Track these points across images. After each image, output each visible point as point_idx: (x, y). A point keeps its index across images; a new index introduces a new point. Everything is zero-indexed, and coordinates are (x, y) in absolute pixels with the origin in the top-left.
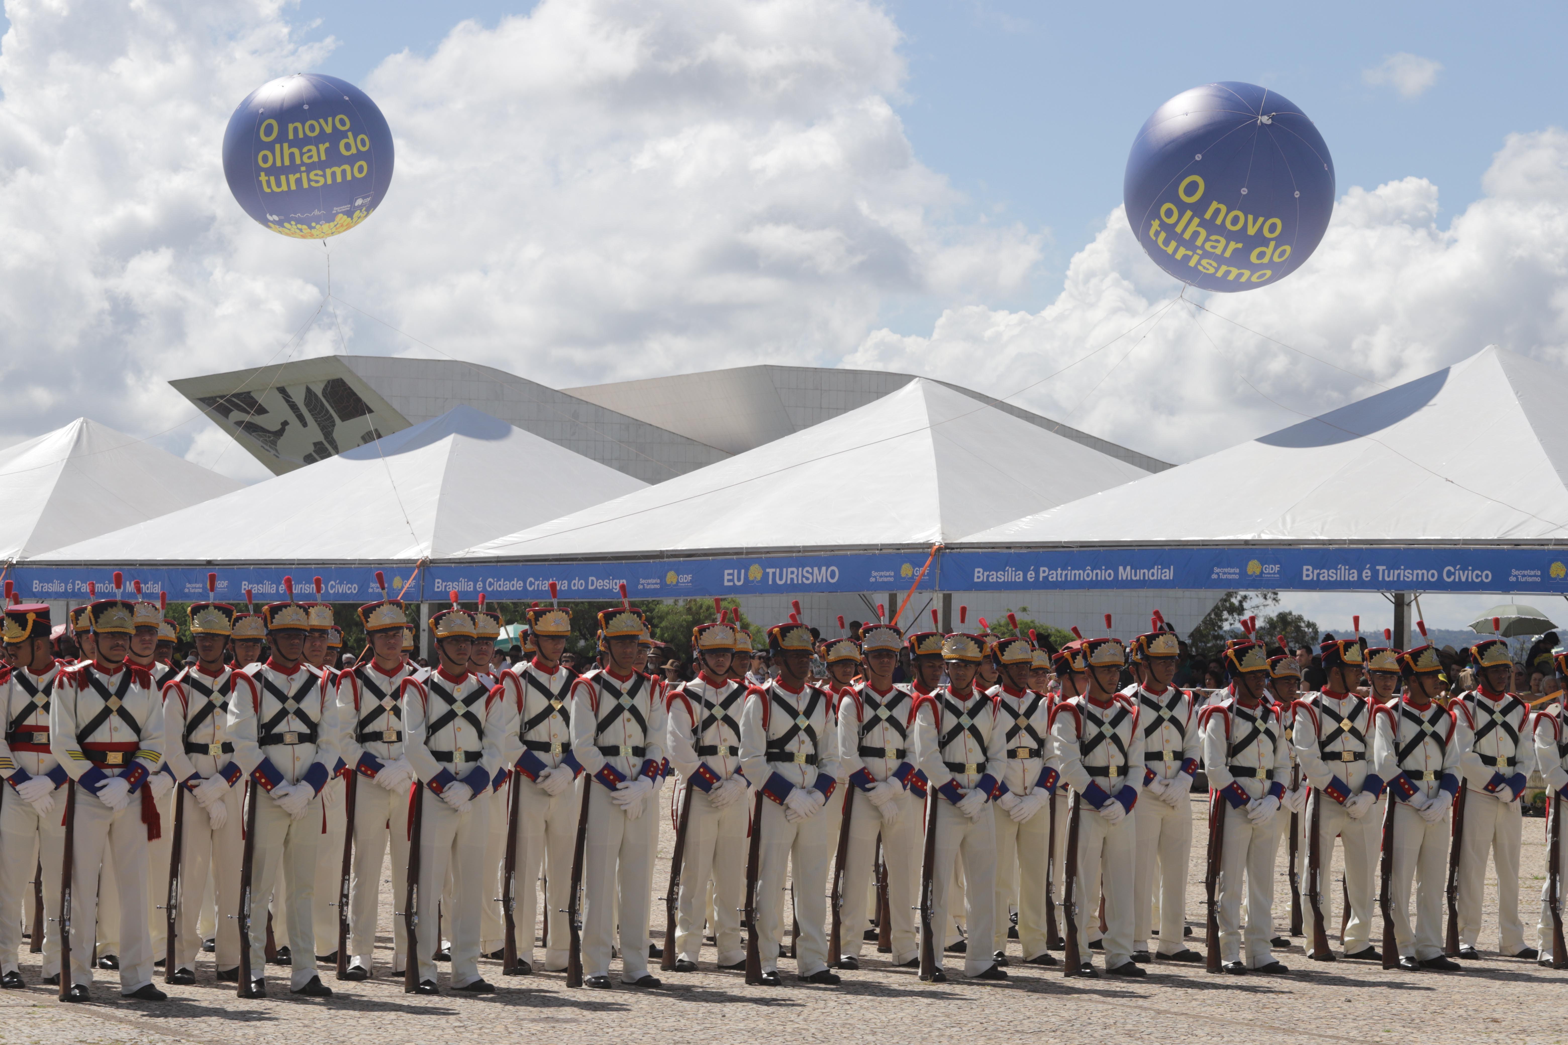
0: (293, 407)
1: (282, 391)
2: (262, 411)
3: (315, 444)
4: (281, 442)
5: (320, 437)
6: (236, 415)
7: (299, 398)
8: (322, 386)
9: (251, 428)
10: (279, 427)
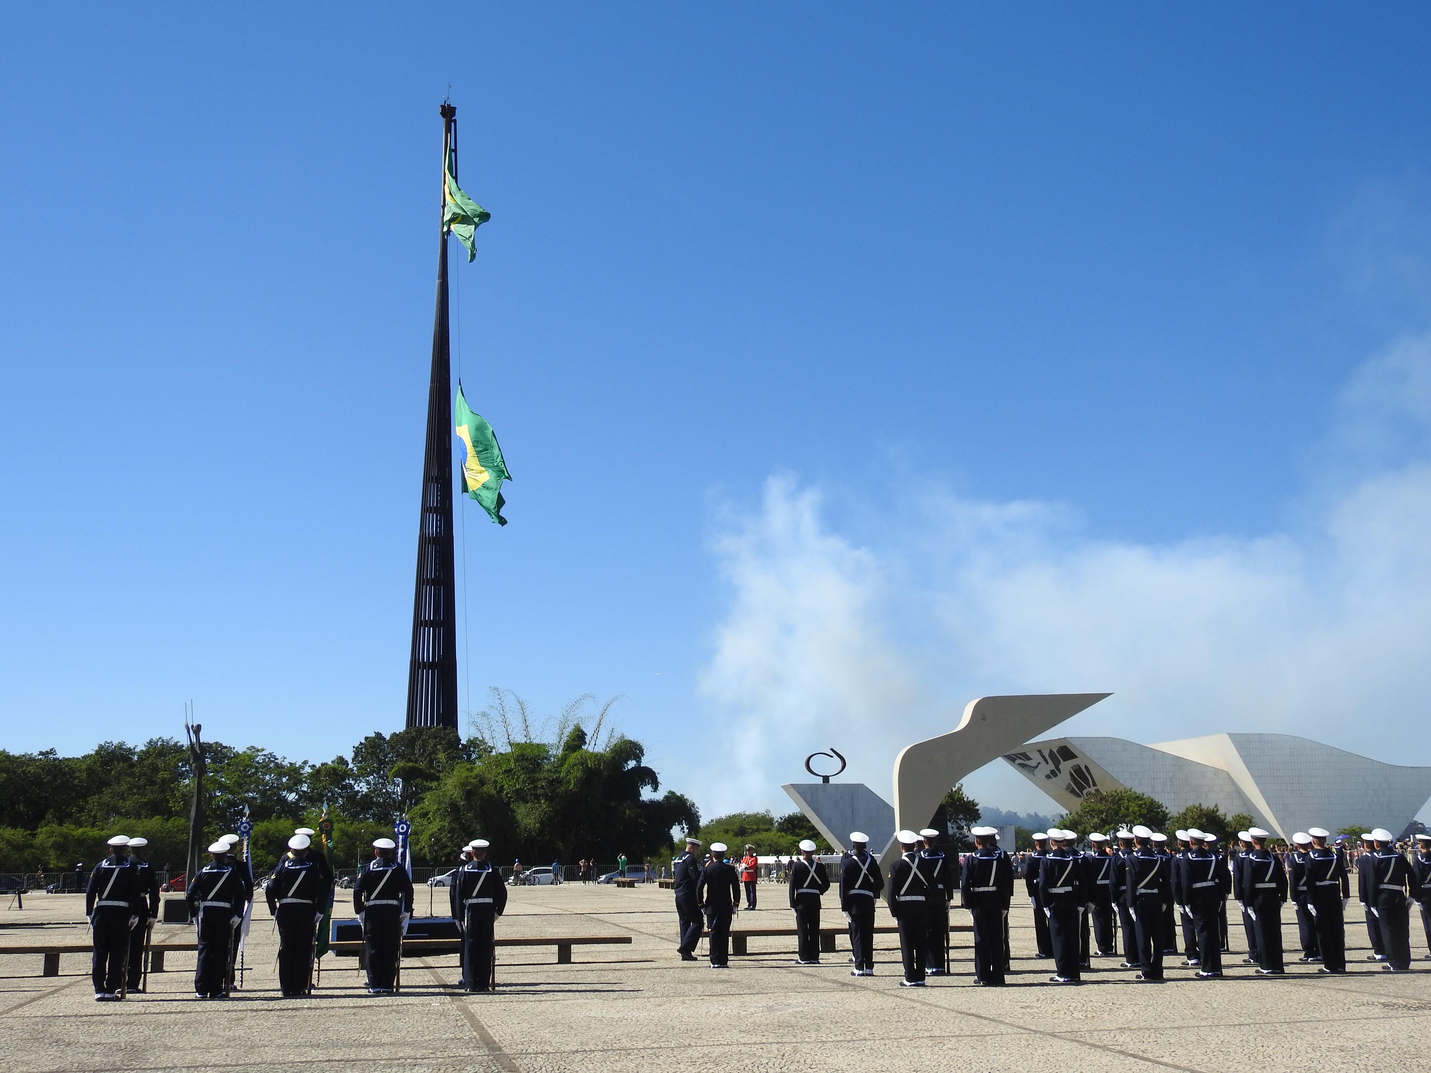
0: (1044, 757)
1: (1040, 751)
2: (1029, 759)
3: (1051, 771)
4: (1036, 771)
5: (1053, 768)
6: (1018, 761)
7: (1046, 754)
8: (1057, 749)
9: (1022, 766)
10: (1036, 765)
